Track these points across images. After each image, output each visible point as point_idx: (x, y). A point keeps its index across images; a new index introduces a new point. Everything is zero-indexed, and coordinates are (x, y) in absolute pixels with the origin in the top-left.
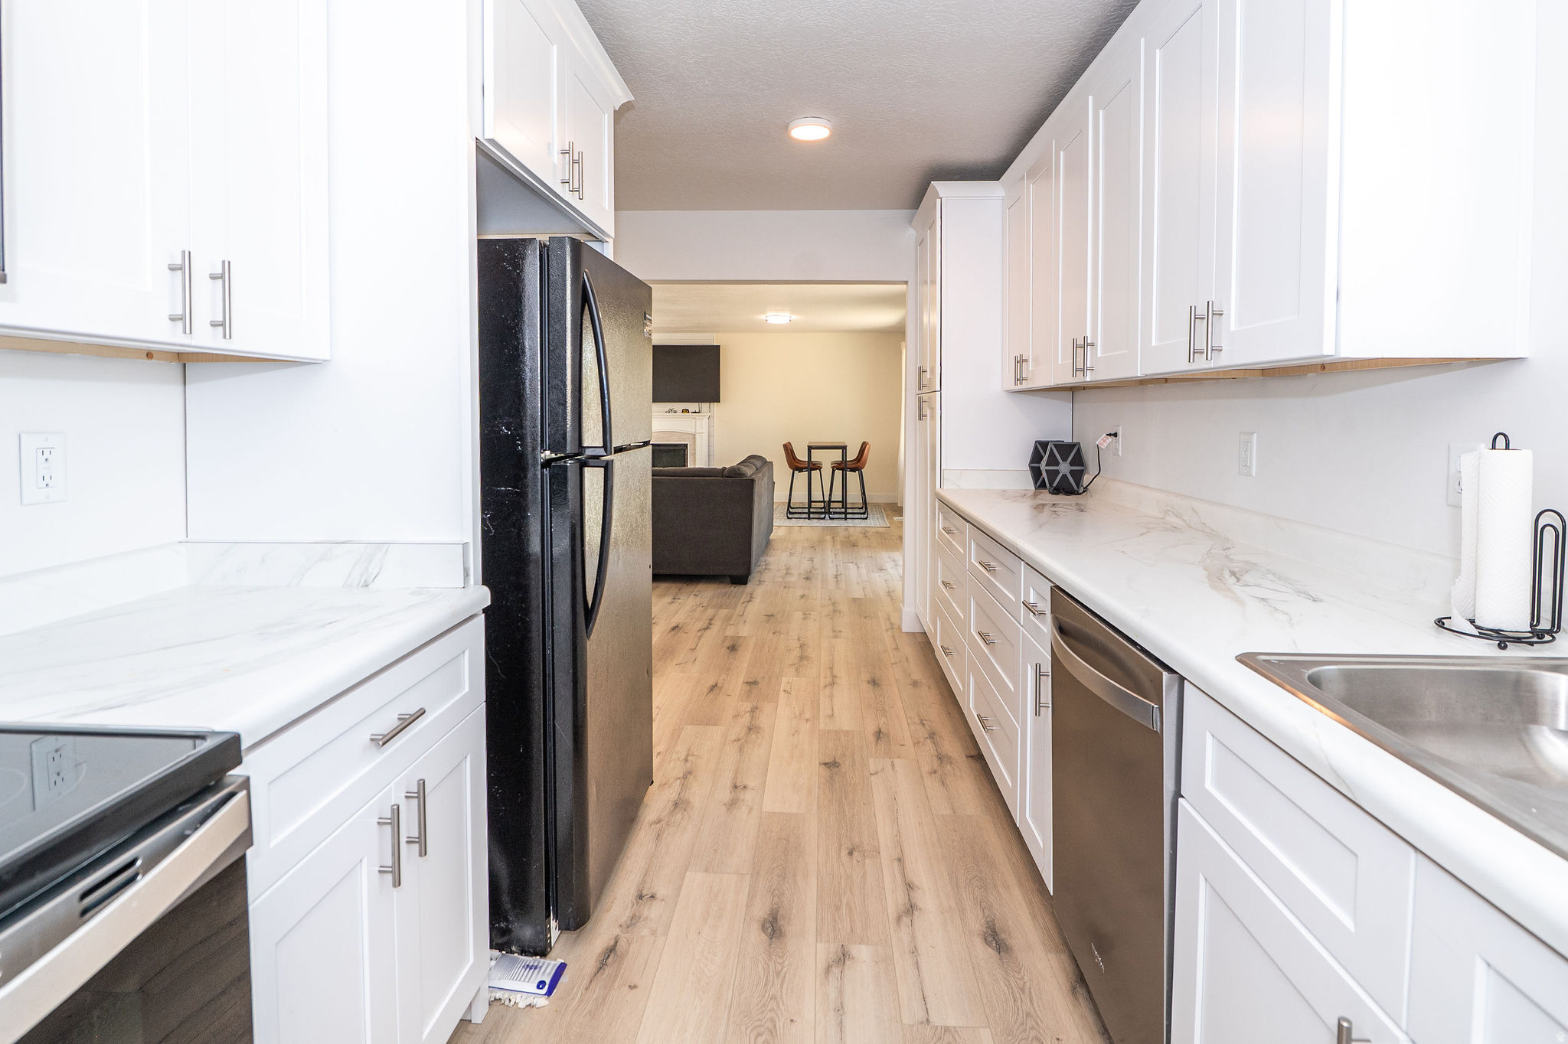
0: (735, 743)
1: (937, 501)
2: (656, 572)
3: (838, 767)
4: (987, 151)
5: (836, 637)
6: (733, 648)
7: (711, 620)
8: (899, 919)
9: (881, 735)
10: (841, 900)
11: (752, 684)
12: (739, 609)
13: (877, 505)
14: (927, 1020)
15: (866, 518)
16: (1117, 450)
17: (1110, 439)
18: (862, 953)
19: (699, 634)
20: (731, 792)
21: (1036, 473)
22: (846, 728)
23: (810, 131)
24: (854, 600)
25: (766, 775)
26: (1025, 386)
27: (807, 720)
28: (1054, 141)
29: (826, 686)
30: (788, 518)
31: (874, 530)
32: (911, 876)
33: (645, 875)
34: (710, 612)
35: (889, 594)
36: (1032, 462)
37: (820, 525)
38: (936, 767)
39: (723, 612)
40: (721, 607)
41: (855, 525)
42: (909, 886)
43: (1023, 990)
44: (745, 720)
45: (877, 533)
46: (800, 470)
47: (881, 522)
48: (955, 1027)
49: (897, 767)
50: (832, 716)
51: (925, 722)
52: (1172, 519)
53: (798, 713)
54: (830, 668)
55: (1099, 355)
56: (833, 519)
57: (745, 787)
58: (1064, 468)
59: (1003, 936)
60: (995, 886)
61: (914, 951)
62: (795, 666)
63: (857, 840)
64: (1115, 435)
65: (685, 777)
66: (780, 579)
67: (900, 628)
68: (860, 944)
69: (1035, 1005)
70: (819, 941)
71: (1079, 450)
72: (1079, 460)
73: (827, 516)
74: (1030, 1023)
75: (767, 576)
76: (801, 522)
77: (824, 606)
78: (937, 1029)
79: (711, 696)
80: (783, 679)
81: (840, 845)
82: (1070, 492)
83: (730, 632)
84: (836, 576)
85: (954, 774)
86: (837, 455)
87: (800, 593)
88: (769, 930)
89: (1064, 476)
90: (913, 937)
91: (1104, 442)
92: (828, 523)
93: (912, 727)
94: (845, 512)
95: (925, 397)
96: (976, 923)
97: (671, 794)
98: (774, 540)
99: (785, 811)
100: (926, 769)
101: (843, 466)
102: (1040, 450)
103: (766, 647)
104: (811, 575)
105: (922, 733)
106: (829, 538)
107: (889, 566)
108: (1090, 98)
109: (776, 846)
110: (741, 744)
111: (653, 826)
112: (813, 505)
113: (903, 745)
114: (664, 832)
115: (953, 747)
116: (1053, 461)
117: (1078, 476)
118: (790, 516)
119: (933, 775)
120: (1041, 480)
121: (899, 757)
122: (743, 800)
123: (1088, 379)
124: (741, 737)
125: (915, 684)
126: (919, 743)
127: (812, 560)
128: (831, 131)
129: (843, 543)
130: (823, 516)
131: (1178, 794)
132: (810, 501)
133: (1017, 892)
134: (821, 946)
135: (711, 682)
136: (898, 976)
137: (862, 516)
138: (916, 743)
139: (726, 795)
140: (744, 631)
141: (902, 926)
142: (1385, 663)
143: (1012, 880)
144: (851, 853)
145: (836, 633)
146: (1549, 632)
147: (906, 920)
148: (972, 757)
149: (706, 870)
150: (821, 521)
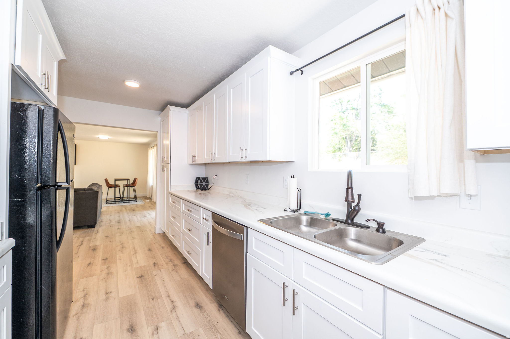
0: (103, 280)
1: (169, 195)
2: (75, 226)
3: (143, 277)
4: (185, 100)
5: (134, 239)
6: (94, 250)
7: (82, 242)
8: (171, 311)
9: (155, 264)
10: (152, 313)
11: (105, 260)
12: (94, 236)
13: (140, 197)
14: (185, 333)
15: (136, 202)
16: (217, 179)
17: (215, 176)
18: (163, 325)
19: (78, 247)
20: (105, 295)
21: (196, 185)
22: (143, 265)
23: (132, 84)
24: (138, 227)
25: (118, 286)
26: (195, 163)
27: (129, 266)
28: (204, 103)
29: (133, 255)
30: (107, 204)
31: (140, 205)
32: (173, 299)
33: (76, 333)
34: (81, 239)
35: (149, 223)
36: (195, 182)
37: (120, 205)
38: (173, 269)
39: (87, 238)
40: (85, 237)
41: (133, 204)
42: (173, 302)
43: (207, 315)
44: (106, 271)
45: (141, 206)
46: (112, 187)
47: (142, 202)
48: (192, 331)
49: (162, 271)
50: (138, 263)
51: (168, 257)
52: (231, 195)
53: (125, 265)
54: (134, 249)
55: (217, 156)
56: (124, 203)
57: (111, 292)
58: (204, 184)
59: (200, 305)
60: (196, 294)
61: (178, 318)
62: (121, 251)
63: (154, 295)
64: (217, 175)
65: (85, 296)
66: (108, 224)
67: (155, 233)
68: (161, 322)
69: (211, 317)
70: (148, 327)
71: (207, 179)
72: (207, 182)
73: (122, 202)
74: (211, 322)
75: (103, 224)
76: (112, 205)
77: (127, 230)
78: (188, 334)
79: (89, 267)
80: (117, 255)
81: (149, 299)
82: (206, 190)
83: (92, 244)
84: (129, 221)
85: (179, 269)
86: (125, 182)
87: (117, 227)
88: (131, 331)
89: (204, 186)
90: (177, 314)
91: (214, 177)
92: (122, 204)
93: (164, 259)
94: (129, 200)
95: (164, 165)
96: (192, 304)
97: (81, 303)
98: (102, 212)
99: (128, 295)
100: (171, 270)
101: (127, 186)
102: (198, 179)
103: (108, 247)
104: (120, 221)
105: (168, 260)
106: (124, 209)
107: (147, 215)
108: (214, 95)
109: (127, 306)
110: (106, 280)
111: (75, 316)
112: (116, 199)
113: (163, 265)
114: (80, 317)
115: (178, 262)
116: (201, 182)
117: (207, 185)
118: (107, 203)
119: (173, 271)
120: (198, 187)
121: (162, 269)
122: (111, 296)
123: (214, 162)
124: (105, 277)
125: (163, 247)
126: (167, 263)
127: (119, 216)
128: (140, 85)
129: (129, 210)
130: (120, 202)
131: (247, 252)
132: (115, 198)
133: (201, 293)
134: (149, 328)
135: (88, 262)
136: (174, 326)
137: (135, 201)
138: (167, 264)
139: (104, 297)
140: (98, 243)
141: (173, 313)
142: (279, 218)
143: (199, 290)
144: (153, 299)
145: (134, 238)
146: (299, 209)
147: (174, 311)
148: (183, 263)
149: (102, 322)
150: (120, 204)
